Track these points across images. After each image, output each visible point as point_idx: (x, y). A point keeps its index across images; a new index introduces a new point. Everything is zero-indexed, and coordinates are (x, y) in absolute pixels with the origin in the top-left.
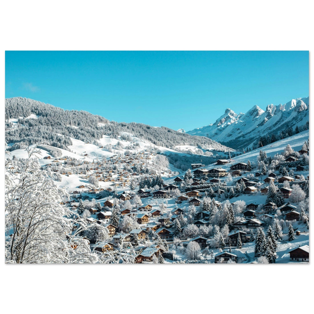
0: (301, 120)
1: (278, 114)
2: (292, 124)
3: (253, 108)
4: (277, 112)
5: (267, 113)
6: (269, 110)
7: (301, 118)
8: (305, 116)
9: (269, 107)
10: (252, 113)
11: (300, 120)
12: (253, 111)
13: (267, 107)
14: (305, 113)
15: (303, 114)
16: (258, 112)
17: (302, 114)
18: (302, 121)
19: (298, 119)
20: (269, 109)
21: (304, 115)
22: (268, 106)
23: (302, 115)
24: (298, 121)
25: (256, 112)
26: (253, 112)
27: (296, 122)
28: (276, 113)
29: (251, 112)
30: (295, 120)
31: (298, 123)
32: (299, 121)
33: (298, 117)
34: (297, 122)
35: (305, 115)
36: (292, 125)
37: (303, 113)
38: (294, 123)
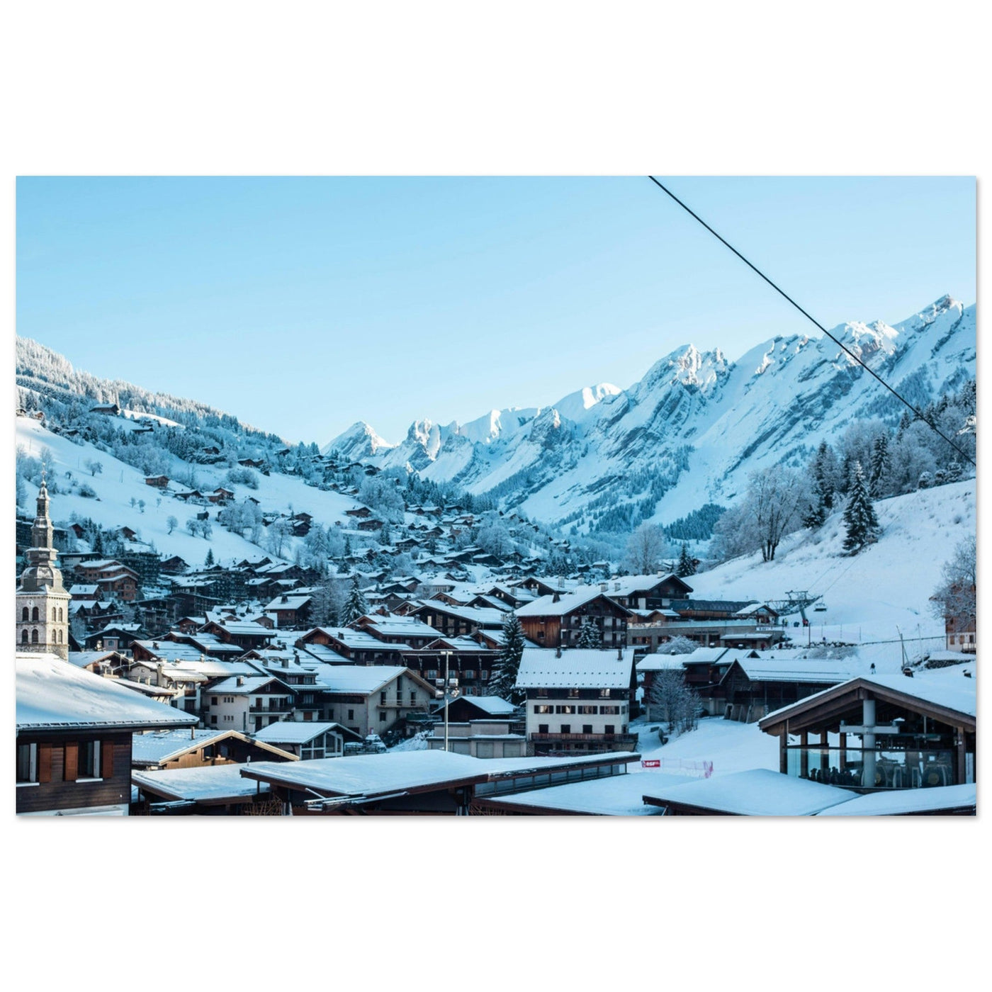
0: (571, 468)
1: (459, 452)
2: (543, 476)
3: (351, 430)
4: (455, 444)
5: (411, 446)
6: (418, 437)
7: (571, 460)
8: (583, 456)
9: (420, 426)
10: (349, 449)
11: (569, 466)
12: (350, 439)
13: (413, 428)
14: (583, 447)
15: (576, 449)
16: (369, 444)
17: (573, 447)
18: (574, 470)
19: (562, 464)
20: (418, 434)
21: (580, 453)
22: (416, 426)
23: (575, 452)
24: (561, 471)
25: (361, 442)
26: (352, 445)
27: (557, 471)
28: (450, 447)
29: (346, 442)
30: (552, 467)
31: (561, 475)
32: (566, 471)
33: (562, 458)
34: (557, 474)
35: (583, 451)
36: (544, 480)
37: (578, 446)
38: (549, 476)
